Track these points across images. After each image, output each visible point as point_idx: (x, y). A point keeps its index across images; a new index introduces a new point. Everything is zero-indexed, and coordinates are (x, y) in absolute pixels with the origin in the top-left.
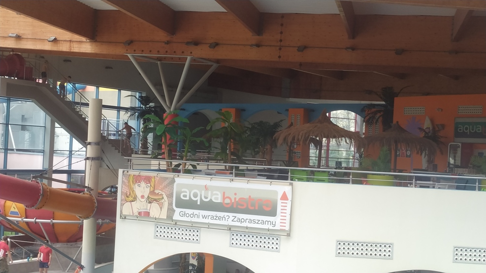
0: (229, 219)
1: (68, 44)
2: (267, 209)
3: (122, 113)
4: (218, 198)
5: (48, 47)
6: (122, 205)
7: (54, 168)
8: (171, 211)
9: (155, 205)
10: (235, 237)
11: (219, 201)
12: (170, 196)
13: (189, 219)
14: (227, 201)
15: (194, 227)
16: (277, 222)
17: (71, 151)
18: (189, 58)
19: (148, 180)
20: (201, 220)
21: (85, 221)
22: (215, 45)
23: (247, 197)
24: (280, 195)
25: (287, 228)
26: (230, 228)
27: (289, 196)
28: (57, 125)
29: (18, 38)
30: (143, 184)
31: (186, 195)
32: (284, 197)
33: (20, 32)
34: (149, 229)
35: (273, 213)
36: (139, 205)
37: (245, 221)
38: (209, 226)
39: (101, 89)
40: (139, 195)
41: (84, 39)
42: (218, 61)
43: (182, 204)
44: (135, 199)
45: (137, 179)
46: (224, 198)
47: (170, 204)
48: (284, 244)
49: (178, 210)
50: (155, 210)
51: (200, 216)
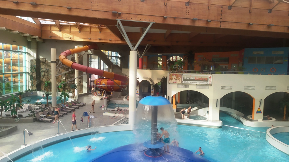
0: (197, 83)
2: (207, 80)
4: (194, 78)
6: (169, 81)
9: (178, 80)
10: (198, 86)
11: (194, 79)
14: (196, 79)
16: (209, 83)
19: (176, 75)
20: (190, 83)
24: (209, 77)
26: (196, 85)
30: (174, 76)
31: (186, 78)
34: (176, 85)
36: (174, 80)
37: (201, 83)
43: (184, 80)
44: (172, 79)
46: (195, 78)
48: (210, 87)
49: (184, 81)
51: (189, 82)
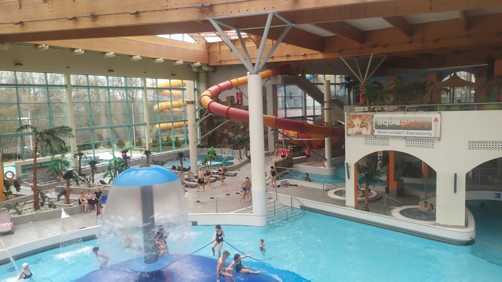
0: (405, 133)
1: (311, 56)
2: (428, 127)
3: (337, 86)
4: (398, 123)
5: (301, 58)
6: (347, 129)
7: (307, 115)
8: (373, 131)
9: (364, 128)
10: (408, 142)
11: (399, 124)
12: (372, 124)
13: (382, 134)
14: (403, 124)
15: (386, 138)
16: (433, 133)
17: (314, 107)
18: (372, 54)
19: (360, 117)
20: (389, 135)
21: (326, 139)
22: (386, 46)
23: (414, 121)
24: (433, 119)
25: (438, 136)
26: (405, 138)
27: (439, 119)
28: (307, 95)
29: (288, 56)
30: (357, 119)
31: (380, 123)
32: (436, 120)
33: (288, 53)
34: (361, 140)
35: (430, 128)
36: (356, 129)
37: (414, 133)
38: (393, 137)
39: (326, 76)
40: (356, 124)
41: (318, 52)
42: (387, 54)
43: (378, 127)
44: (354, 126)
45: (354, 117)
46: (401, 123)
47: (372, 128)
48: (437, 144)
49: (376, 130)
50: (364, 131)
51: (389, 132)
